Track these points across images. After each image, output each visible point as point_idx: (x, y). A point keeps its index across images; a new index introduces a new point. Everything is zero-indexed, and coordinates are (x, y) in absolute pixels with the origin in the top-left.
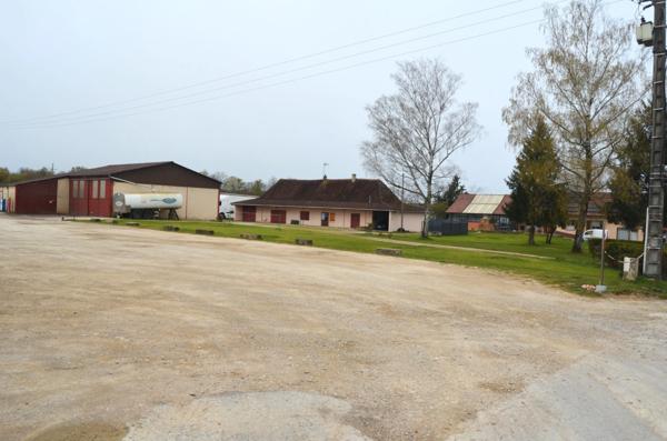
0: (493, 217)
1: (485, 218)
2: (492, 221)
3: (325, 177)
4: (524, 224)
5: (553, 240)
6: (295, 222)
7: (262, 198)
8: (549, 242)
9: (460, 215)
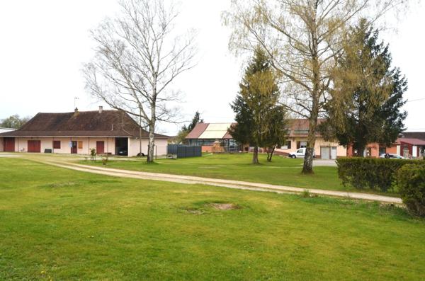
0: (223, 142)
1: (216, 142)
2: (222, 144)
3: (76, 109)
4: (248, 146)
5: (273, 158)
6: (48, 151)
7: (20, 130)
8: (269, 160)
9: (197, 140)
